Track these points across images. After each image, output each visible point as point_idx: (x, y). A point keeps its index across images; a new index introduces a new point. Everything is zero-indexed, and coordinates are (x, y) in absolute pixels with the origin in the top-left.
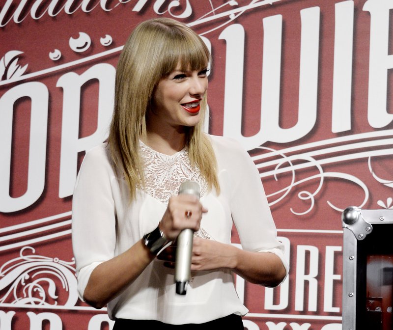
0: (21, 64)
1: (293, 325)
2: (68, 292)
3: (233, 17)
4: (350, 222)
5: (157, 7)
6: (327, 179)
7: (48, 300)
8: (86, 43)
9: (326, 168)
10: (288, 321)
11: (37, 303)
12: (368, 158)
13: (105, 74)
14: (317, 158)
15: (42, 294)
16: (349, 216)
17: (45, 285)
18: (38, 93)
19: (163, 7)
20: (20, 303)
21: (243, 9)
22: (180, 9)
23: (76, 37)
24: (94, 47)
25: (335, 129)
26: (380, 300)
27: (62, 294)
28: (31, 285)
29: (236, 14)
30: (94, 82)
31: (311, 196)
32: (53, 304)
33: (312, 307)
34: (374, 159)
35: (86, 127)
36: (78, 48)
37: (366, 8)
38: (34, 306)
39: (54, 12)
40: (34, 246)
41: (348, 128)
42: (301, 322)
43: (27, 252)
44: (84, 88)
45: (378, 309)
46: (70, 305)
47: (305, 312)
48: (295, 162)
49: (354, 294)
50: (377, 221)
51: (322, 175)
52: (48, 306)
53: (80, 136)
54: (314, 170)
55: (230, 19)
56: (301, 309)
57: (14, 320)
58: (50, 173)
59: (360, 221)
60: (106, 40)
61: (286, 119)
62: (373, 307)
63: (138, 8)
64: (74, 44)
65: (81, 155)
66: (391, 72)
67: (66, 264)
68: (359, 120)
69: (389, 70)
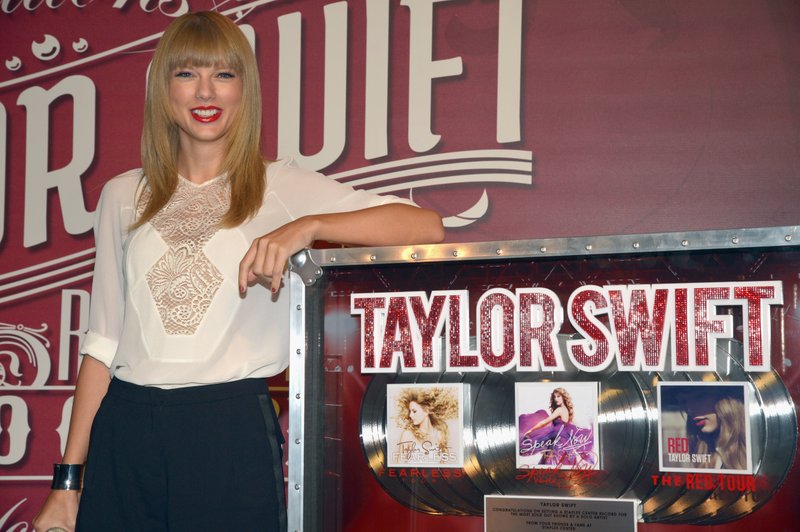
2: (36, 369)
3: (240, 16)
5: (143, 1)
7: (10, 379)
8: (55, 49)
12: (409, 190)
13: (82, 90)
17: (6, 361)
19: (152, 3)
21: (251, 6)
22: (174, 5)
23: (41, 40)
24: (66, 54)
25: (369, 155)
27: (28, 371)
29: (244, 12)
30: (68, 99)
32: (16, 383)
34: (415, 190)
35: (58, 155)
36: (44, 55)
37: (402, 3)
39: (10, 8)
41: (384, 152)
44: (53, 106)
45: (338, 369)
46: (39, 384)
52: (8, 387)
53: (51, 168)
55: (237, 18)
60: (80, 45)
61: (308, 143)
62: (331, 367)
63: (119, 5)
64: (39, 50)
65: (53, 193)
66: (436, 82)
67: (34, 331)
68: (398, 144)
69: (433, 80)
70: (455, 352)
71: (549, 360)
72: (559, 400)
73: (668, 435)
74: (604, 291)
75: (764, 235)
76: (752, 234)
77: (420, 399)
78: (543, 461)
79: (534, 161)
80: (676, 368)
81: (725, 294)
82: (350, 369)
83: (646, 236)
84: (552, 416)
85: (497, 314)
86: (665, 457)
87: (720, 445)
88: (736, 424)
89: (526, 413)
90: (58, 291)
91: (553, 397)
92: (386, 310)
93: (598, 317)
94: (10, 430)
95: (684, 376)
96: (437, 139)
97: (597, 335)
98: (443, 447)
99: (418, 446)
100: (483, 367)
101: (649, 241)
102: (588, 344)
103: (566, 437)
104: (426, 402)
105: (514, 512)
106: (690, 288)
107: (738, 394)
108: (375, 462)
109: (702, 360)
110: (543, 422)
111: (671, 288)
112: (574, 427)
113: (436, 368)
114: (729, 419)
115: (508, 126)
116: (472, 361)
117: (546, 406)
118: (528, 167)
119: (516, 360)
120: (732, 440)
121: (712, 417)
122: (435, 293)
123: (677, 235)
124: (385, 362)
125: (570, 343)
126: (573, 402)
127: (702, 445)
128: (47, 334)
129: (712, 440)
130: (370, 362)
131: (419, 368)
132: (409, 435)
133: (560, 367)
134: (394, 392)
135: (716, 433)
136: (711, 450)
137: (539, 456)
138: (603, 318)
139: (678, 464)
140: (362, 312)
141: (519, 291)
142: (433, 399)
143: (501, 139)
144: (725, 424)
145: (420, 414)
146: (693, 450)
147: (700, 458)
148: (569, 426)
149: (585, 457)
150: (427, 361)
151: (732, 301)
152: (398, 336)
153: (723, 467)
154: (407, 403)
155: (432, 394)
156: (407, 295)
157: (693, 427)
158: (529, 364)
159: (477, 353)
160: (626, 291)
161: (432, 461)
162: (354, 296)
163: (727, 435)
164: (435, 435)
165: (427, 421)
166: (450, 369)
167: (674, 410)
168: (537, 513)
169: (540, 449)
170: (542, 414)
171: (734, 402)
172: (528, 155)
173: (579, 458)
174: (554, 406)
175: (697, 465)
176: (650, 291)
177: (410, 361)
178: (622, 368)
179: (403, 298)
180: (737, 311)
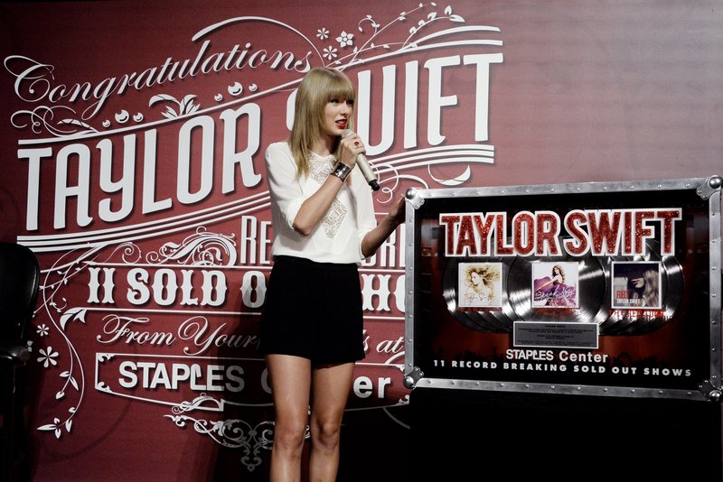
0: (195, 104)
1: (379, 276)
2: (229, 257)
4: (410, 197)
5: (287, 64)
6: (400, 179)
7: (216, 261)
8: (240, 90)
9: (400, 172)
10: (376, 273)
11: (208, 264)
12: (428, 165)
13: (253, 111)
14: (394, 165)
15: (212, 258)
16: (409, 193)
17: (214, 252)
18: (207, 124)
19: (291, 65)
20: (197, 264)
21: (345, 66)
22: (303, 66)
23: (233, 85)
24: (245, 92)
25: (406, 147)
26: (430, 249)
27: (225, 258)
28: (204, 252)
30: (245, 115)
31: (391, 191)
32: (219, 264)
33: (392, 264)
34: (431, 165)
35: (240, 145)
36: (234, 93)
37: (425, 66)
38: (206, 266)
39: (217, 69)
40: (206, 226)
41: (415, 145)
42: (384, 274)
43: (201, 230)
44: (238, 119)
45: (429, 255)
46: (231, 265)
47: (387, 267)
48: (380, 168)
49: (413, 244)
50: (428, 197)
51: (398, 177)
52: (215, 266)
53: (236, 153)
54: (393, 173)
56: (385, 265)
57: (193, 276)
58: (216, 177)
59: (416, 196)
60: (253, 87)
61: (373, 140)
62: (425, 253)
63: (274, 65)
64: (231, 90)
65: (237, 165)
66: (443, 108)
67: (228, 238)
68: (422, 141)
69: (442, 107)
70: (500, 244)
71: (554, 250)
72: (557, 271)
73: (617, 289)
74: (586, 213)
75: (675, 183)
76: (669, 183)
77: (478, 271)
78: (547, 304)
79: (495, 151)
80: (623, 254)
81: (651, 215)
82: (436, 255)
83: (610, 183)
84: (553, 280)
85: (524, 225)
86: (615, 301)
87: (646, 294)
88: (654, 283)
89: (538, 278)
90: (240, 217)
91: (554, 269)
92: (460, 224)
93: (582, 227)
94: (216, 288)
95: (626, 259)
96: (444, 138)
97: (581, 237)
98: (490, 296)
99: (477, 295)
100: (515, 254)
101: (612, 186)
102: (576, 242)
103: (560, 290)
104: (481, 272)
105: (530, 330)
106: (633, 211)
107: (655, 268)
108: (452, 307)
109: (638, 250)
110: (548, 283)
111: (623, 211)
112: (565, 286)
113: (488, 254)
114: (650, 281)
115: (481, 132)
116: (509, 251)
117: (550, 274)
118: (492, 154)
119: (534, 250)
120: (651, 292)
121: (641, 279)
122: (488, 214)
123: (628, 183)
124: (460, 251)
125: (565, 241)
126: (565, 272)
127: (635, 295)
128: (235, 239)
129: (641, 292)
130: (451, 251)
131: (479, 254)
132: (471, 290)
133: (560, 254)
134: (463, 267)
135: (643, 288)
136: (640, 297)
137: (545, 301)
138: (584, 228)
139: (622, 305)
140: (446, 224)
141: (537, 213)
142: (485, 271)
143: (477, 139)
144: (648, 283)
145: (478, 279)
146: (630, 297)
147: (633, 301)
148: (562, 285)
149: (571, 301)
150: (484, 250)
151: (655, 219)
152: (466, 237)
153: (646, 305)
154: (470, 273)
155: (485, 269)
156: (472, 215)
157: (631, 286)
158: (542, 252)
159: (512, 246)
160: (598, 213)
161: (485, 304)
162: (441, 215)
163: (649, 289)
164: (486, 290)
165: (482, 282)
166: (496, 255)
167: (621, 276)
168: (543, 331)
169: (546, 297)
170: (547, 279)
171: (653, 272)
172: (492, 148)
173: (568, 302)
174: (554, 274)
175: (632, 305)
176: (611, 213)
177: (473, 250)
178: (594, 254)
179: (470, 217)
180: (657, 225)
